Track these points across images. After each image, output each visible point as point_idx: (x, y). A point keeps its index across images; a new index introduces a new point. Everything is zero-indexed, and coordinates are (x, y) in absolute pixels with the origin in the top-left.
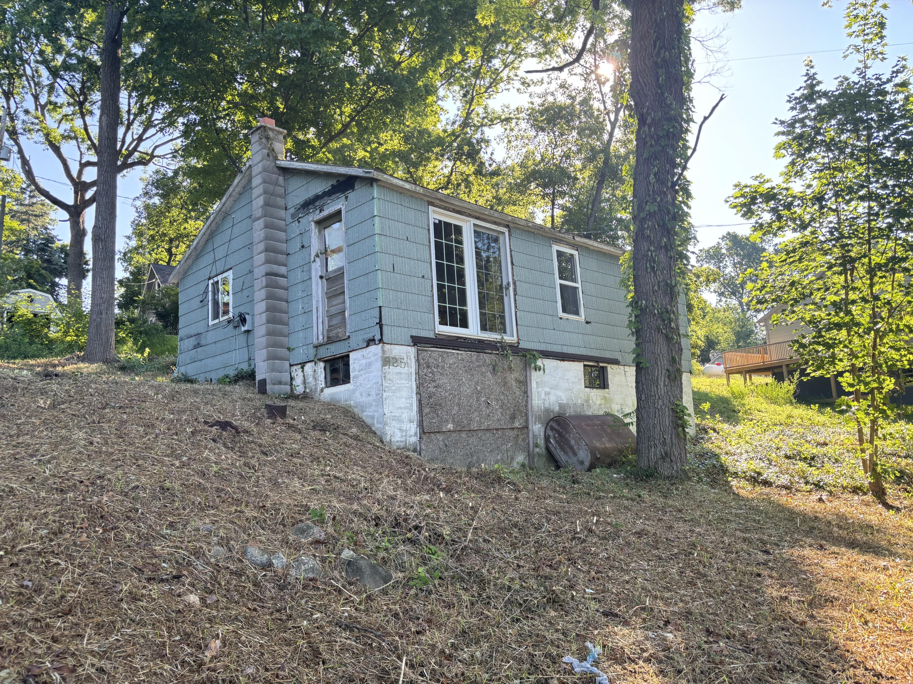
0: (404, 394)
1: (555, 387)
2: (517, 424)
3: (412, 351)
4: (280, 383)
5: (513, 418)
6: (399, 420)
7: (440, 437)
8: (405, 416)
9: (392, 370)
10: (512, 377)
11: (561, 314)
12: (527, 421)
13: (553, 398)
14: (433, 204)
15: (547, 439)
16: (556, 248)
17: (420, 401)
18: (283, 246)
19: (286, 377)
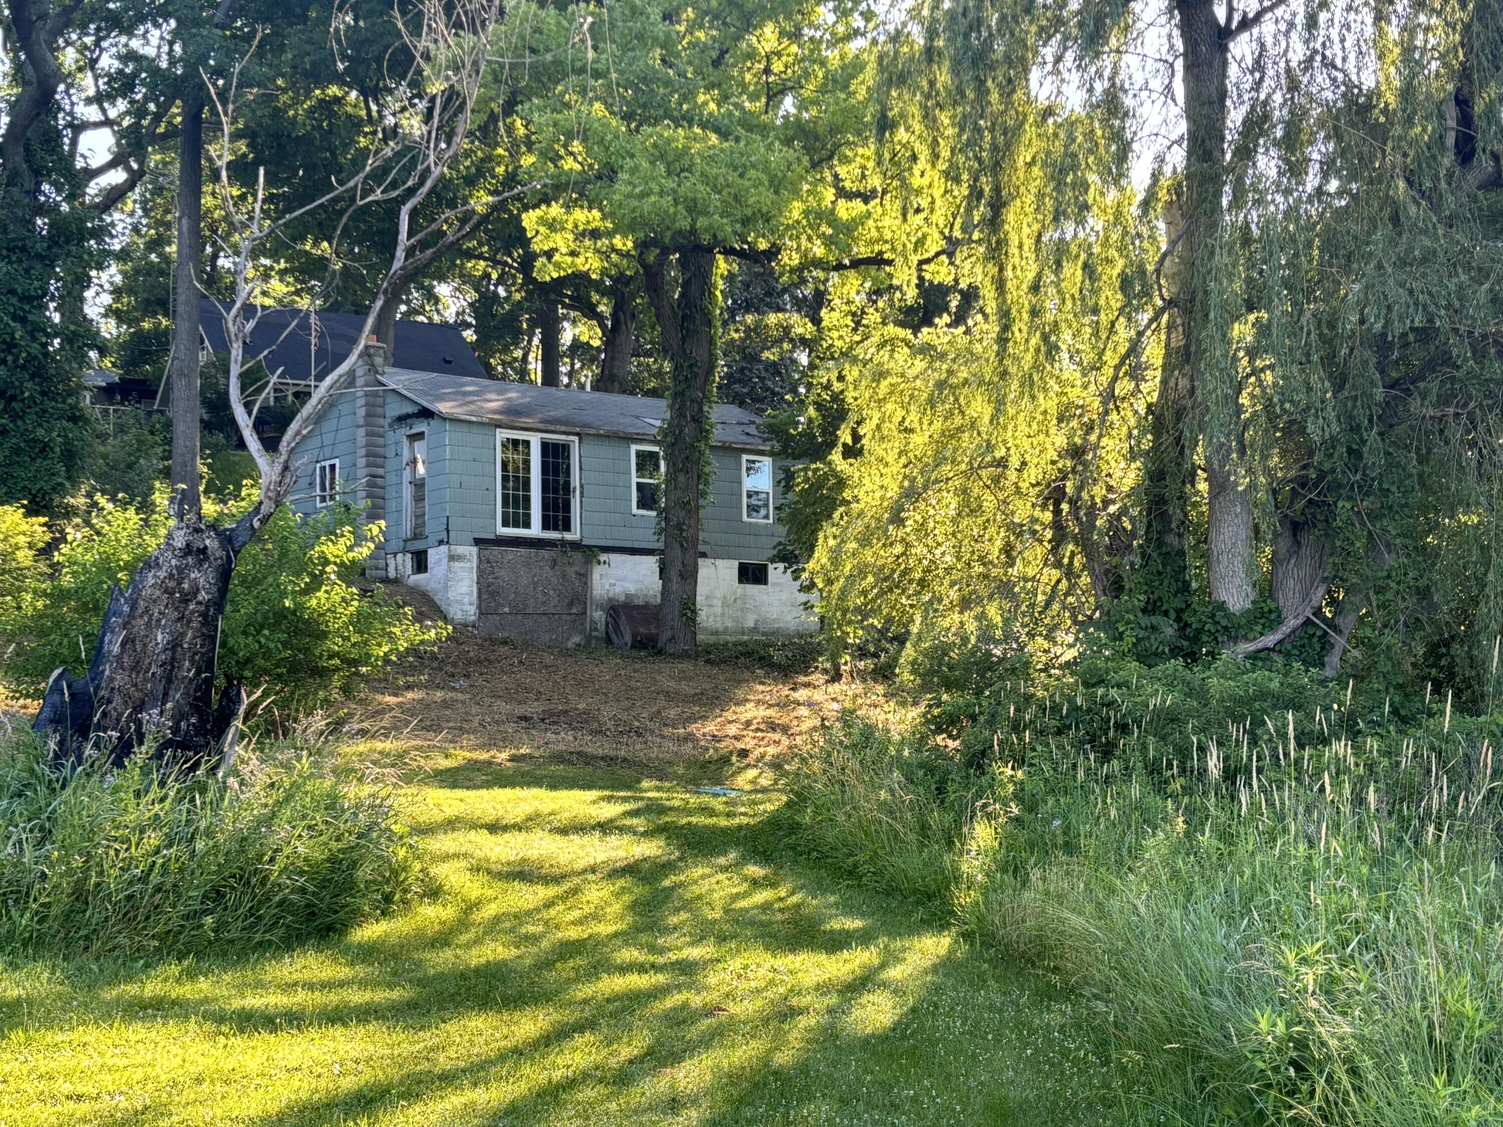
0: (466, 583)
1: (623, 579)
2: (574, 610)
3: (474, 550)
4: (377, 568)
5: (571, 604)
6: (460, 602)
7: (497, 618)
8: (466, 600)
9: (457, 564)
10: (571, 571)
11: (635, 510)
12: (585, 608)
13: (618, 589)
14: (500, 427)
15: (607, 624)
16: (634, 448)
17: (479, 590)
18: (380, 450)
19: (382, 563)
